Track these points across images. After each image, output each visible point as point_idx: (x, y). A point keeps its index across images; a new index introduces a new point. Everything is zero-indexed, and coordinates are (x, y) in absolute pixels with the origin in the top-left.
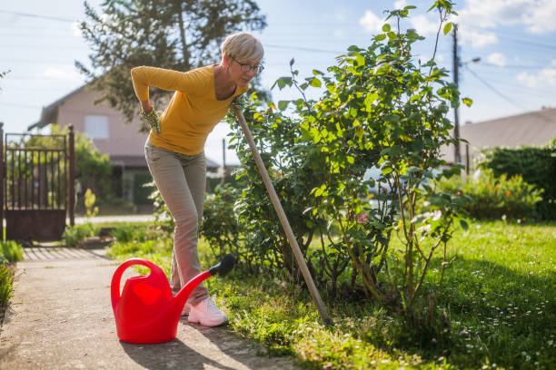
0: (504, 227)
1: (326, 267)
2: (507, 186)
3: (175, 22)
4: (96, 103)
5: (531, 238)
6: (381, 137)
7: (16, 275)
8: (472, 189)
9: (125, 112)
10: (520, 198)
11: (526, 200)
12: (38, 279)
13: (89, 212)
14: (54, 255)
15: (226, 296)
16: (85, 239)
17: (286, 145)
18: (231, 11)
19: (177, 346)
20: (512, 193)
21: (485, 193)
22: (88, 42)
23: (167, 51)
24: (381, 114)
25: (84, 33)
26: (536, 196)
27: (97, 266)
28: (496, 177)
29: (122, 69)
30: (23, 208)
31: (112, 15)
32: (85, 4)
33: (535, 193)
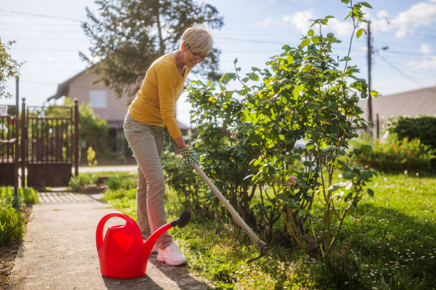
0: (405, 179)
1: (264, 217)
2: (408, 147)
3: (154, 22)
4: (94, 83)
5: (426, 189)
6: (306, 120)
7: (31, 216)
8: (381, 149)
9: (116, 90)
10: (418, 155)
11: (423, 158)
12: (47, 220)
13: (90, 164)
14: (62, 199)
15: (187, 238)
16: (86, 186)
17: (235, 120)
18: (197, 14)
19: (146, 282)
20: (412, 152)
21: (392, 151)
22: (89, 38)
23: (148, 44)
24: (306, 102)
25: (85, 31)
26: (432, 154)
27: (93, 209)
28: (399, 139)
29: (114, 58)
30: (40, 163)
31: (107, 17)
32: (87, 9)
33: (430, 152)
